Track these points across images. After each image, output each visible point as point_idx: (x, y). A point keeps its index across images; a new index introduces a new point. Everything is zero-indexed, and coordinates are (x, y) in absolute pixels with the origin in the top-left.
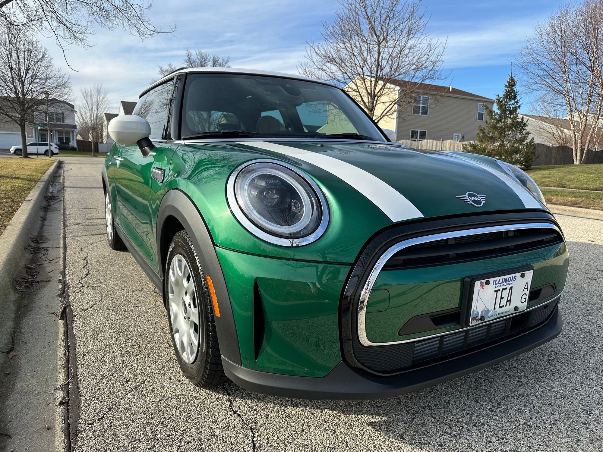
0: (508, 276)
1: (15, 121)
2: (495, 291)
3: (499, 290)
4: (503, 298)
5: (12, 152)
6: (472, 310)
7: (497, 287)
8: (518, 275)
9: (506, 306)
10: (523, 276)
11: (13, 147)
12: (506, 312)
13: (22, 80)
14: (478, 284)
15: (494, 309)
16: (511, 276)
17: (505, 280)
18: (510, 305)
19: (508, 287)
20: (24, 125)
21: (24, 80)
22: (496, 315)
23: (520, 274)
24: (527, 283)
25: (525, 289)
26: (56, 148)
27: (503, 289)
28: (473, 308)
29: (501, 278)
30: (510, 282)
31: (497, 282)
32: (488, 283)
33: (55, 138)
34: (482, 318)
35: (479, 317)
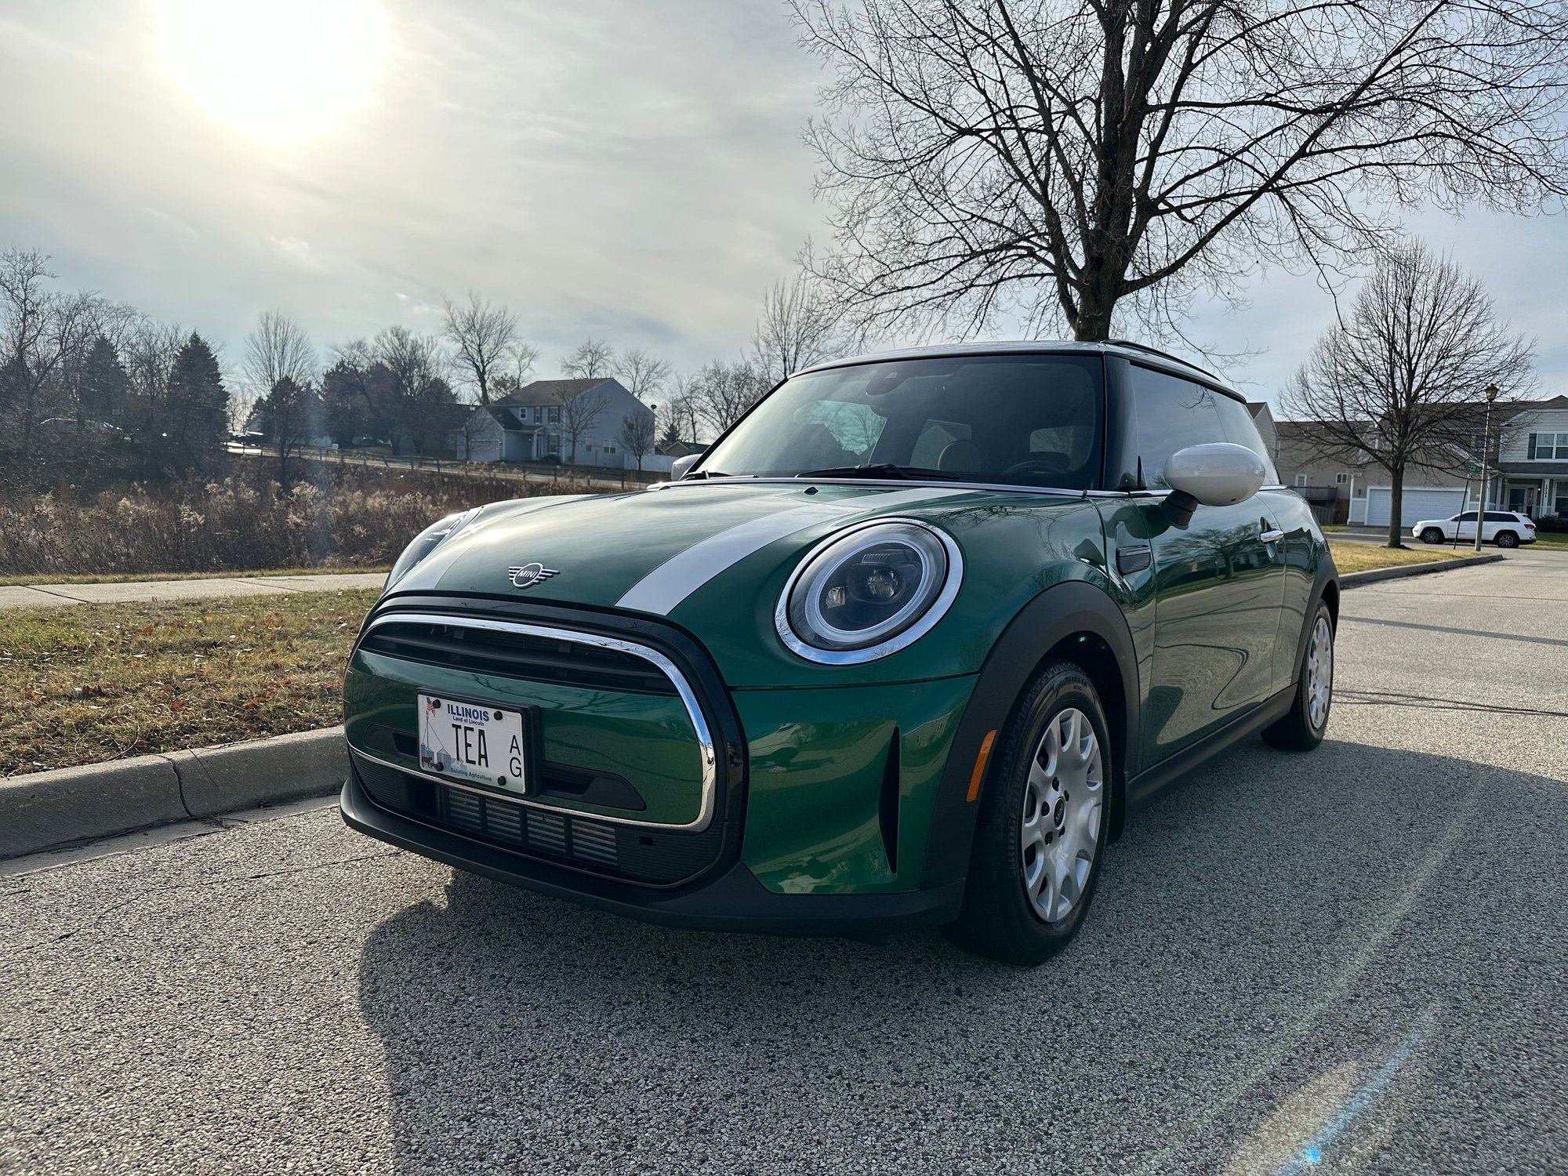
0: (472, 707)
1: (1380, 459)
2: (454, 725)
3: (460, 727)
4: (470, 745)
5: (1416, 534)
6: (421, 743)
7: (457, 719)
8: (491, 712)
9: (480, 764)
10: (498, 717)
11: (1419, 523)
12: (482, 777)
13: (1410, 364)
14: (422, 700)
15: (458, 759)
16: (479, 708)
17: (468, 713)
18: (487, 766)
19: (477, 728)
20: (1403, 469)
21: (1417, 363)
22: (466, 774)
23: (496, 710)
24: (514, 737)
25: (512, 747)
26: (1527, 526)
27: (466, 729)
28: (422, 740)
29: (461, 705)
30: (479, 720)
31: (455, 711)
32: (437, 705)
33: (1546, 500)
34: (440, 766)
35: (436, 762)
